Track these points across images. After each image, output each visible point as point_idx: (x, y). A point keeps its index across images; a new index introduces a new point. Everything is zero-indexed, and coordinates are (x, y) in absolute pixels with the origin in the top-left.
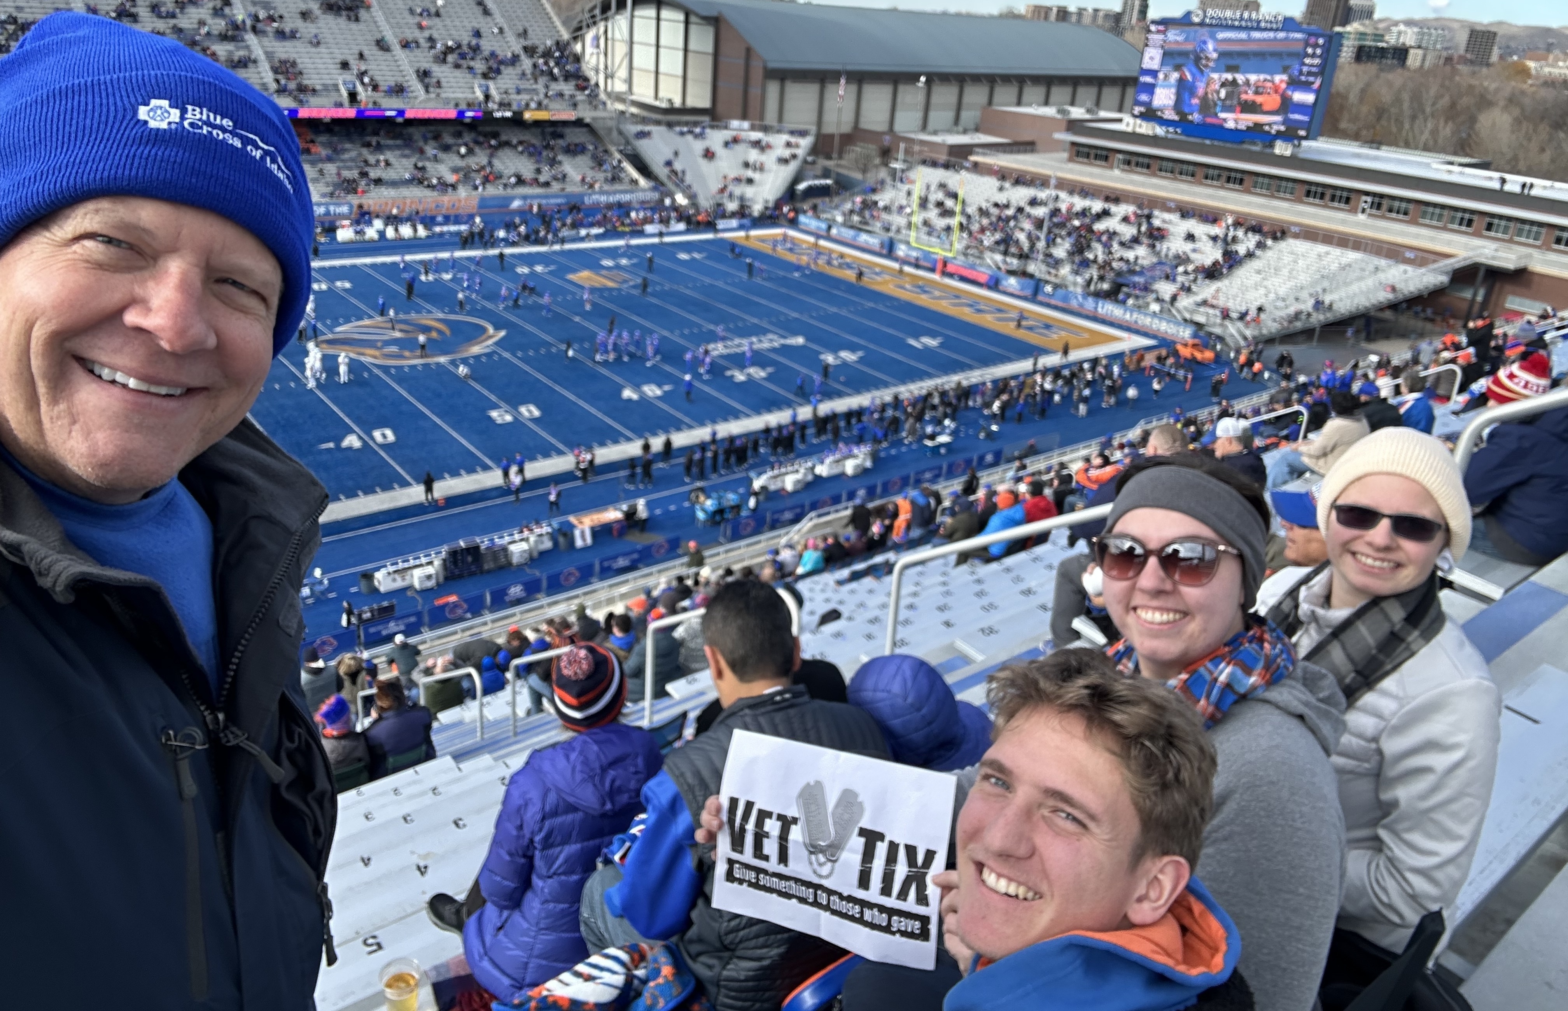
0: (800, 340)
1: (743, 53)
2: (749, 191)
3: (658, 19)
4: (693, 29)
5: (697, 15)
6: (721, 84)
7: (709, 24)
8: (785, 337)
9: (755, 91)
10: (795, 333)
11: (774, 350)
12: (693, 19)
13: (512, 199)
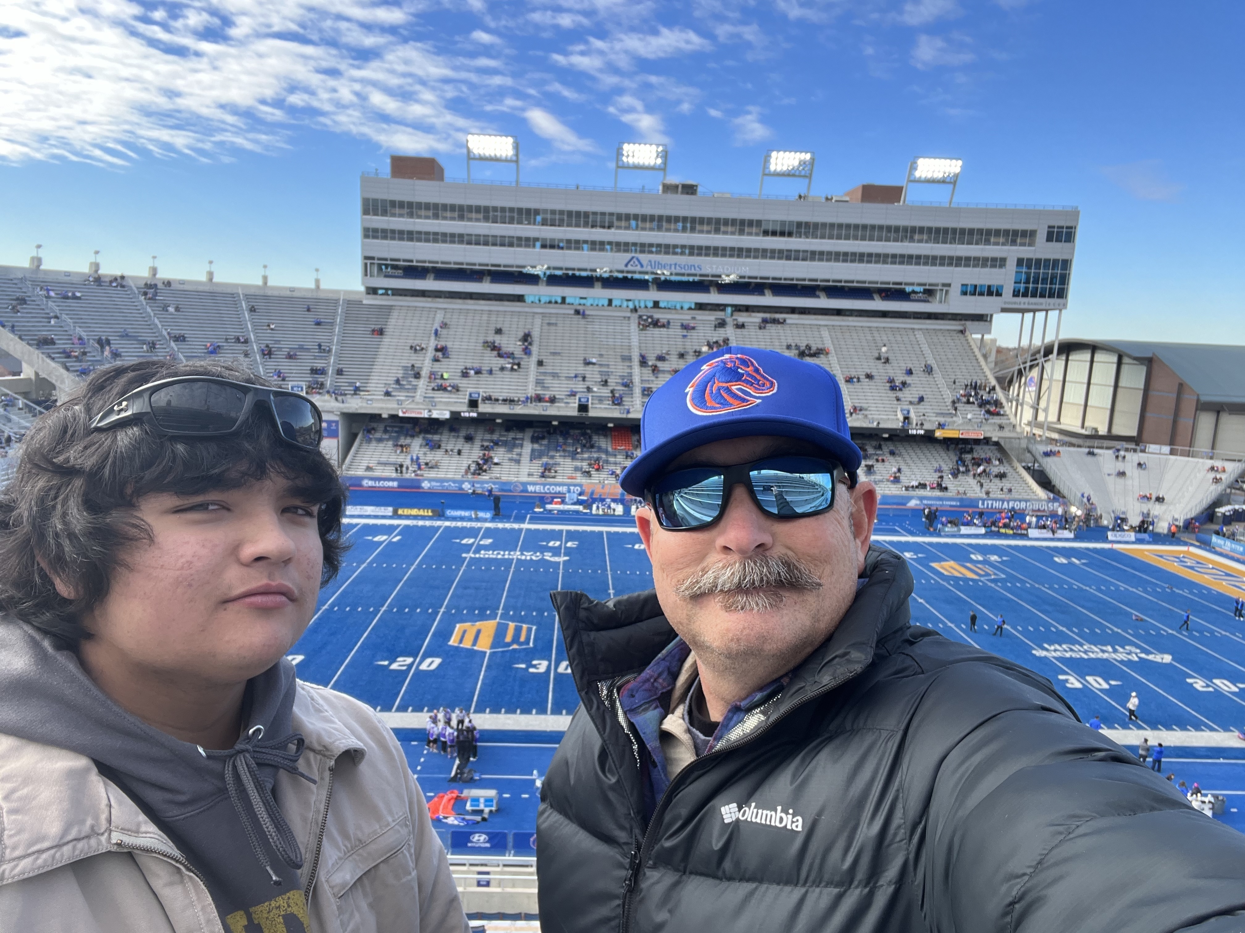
0: (1167, 658)
1: (1176, 388)
2: (1156, 509)
3: (1092, 362)
4: (1125, 369)
5: (1130, 356)
6: (1148, 415)
7: (1142, 364)
8: (1148, 653)
9: (1185, 422)
10: (1162, 650)
11: (1129, 663)
12: (1126, 360)
13: (910, 498)
